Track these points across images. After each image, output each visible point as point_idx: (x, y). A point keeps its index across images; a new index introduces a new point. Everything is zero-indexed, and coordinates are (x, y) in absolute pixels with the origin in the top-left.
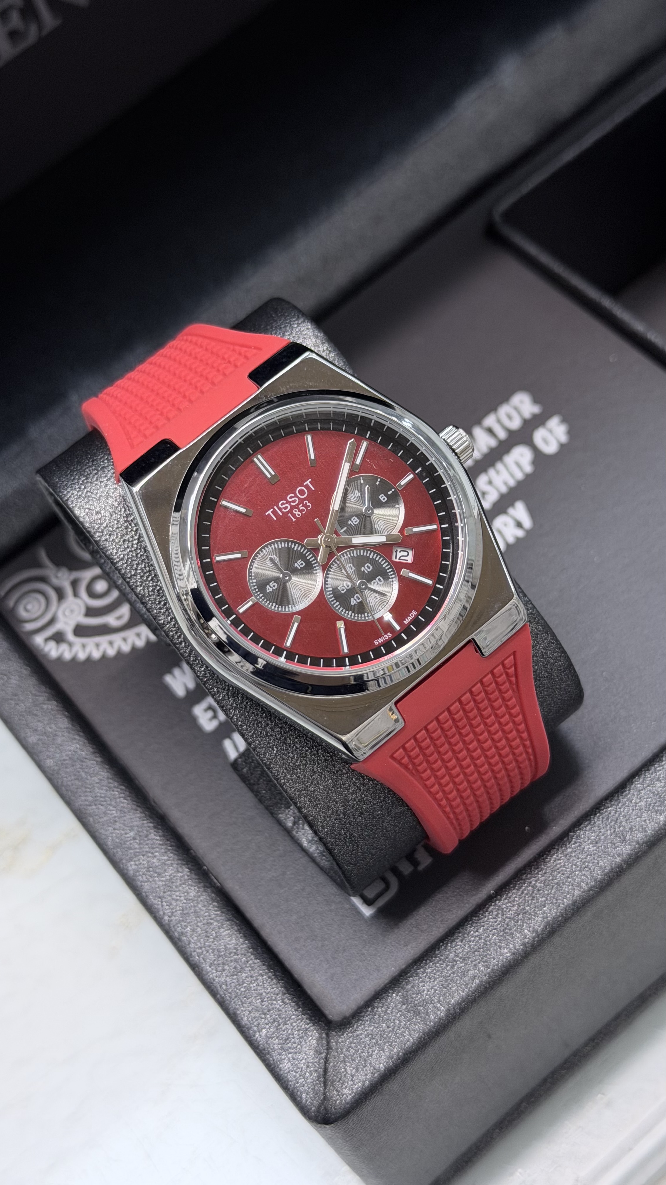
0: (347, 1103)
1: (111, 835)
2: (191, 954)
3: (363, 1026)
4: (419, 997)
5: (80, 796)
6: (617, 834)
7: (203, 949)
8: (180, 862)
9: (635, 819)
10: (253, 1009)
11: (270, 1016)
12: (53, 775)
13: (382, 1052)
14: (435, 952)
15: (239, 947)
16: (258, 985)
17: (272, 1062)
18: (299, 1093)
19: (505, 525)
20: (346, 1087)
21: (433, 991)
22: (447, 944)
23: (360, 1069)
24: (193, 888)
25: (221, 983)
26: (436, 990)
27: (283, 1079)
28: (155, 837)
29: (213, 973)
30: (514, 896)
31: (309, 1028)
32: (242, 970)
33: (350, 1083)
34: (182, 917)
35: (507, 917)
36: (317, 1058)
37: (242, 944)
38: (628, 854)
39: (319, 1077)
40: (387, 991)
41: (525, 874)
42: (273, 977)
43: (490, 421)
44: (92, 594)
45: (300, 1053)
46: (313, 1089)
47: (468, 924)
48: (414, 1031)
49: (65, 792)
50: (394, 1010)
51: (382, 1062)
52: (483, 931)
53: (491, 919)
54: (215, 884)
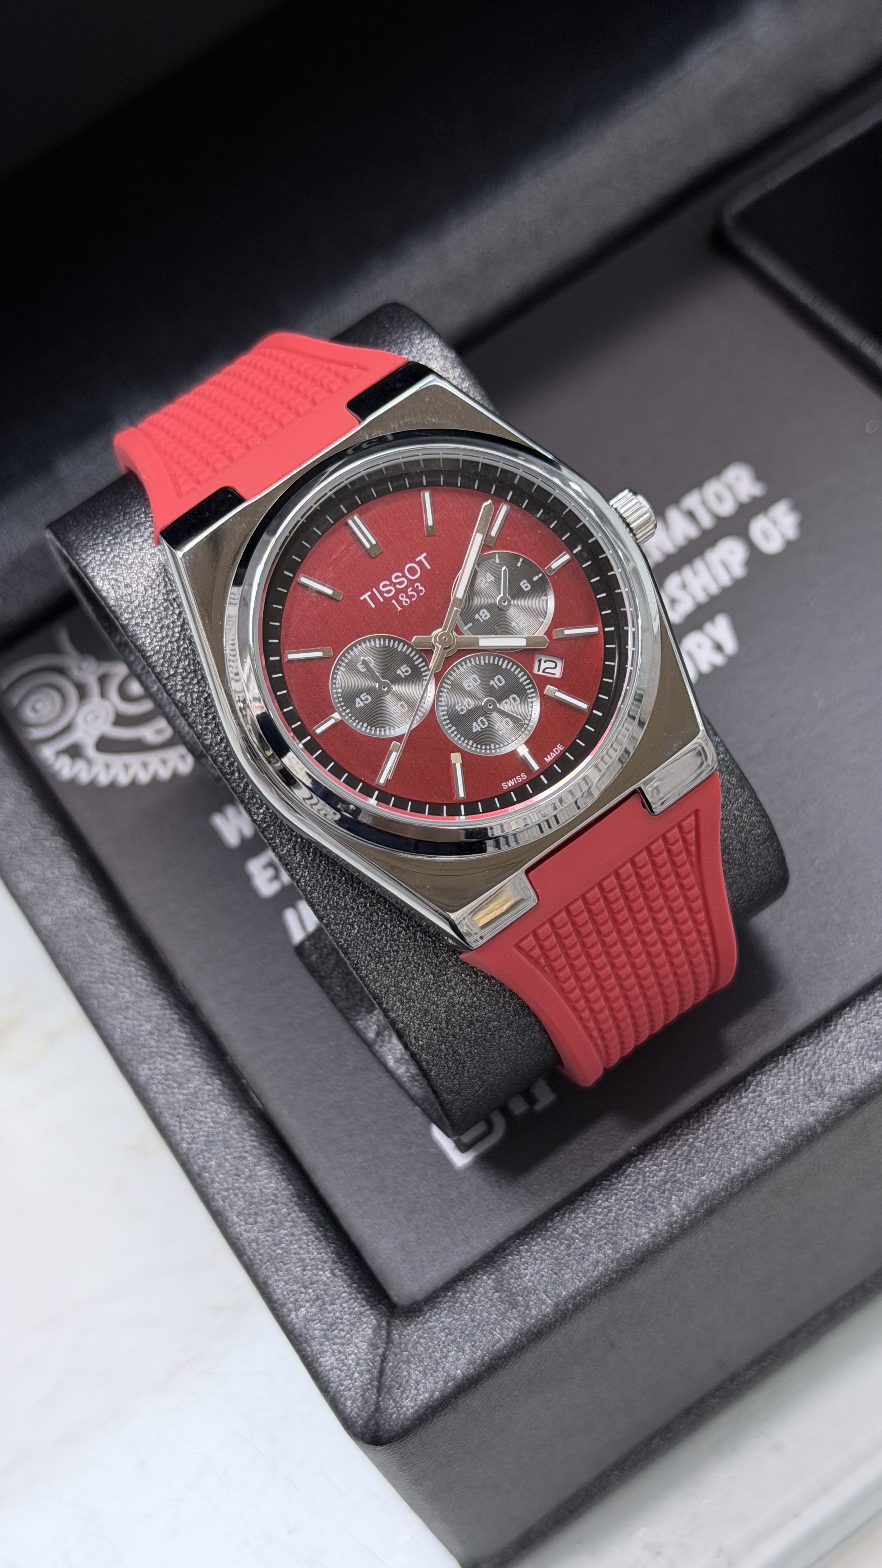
0: (408, 1419)
1: (119, 1025)
2: (213, 1197)
3: (437, 1316)
4: (519, 1283)
5: (83, 969)
6: (812, 1084)
7: (231, 1191)
8: (210, 1070)
9: (841, 1065)
10: (290, 1279)
11: (313, 1291)
12: (50, 937)
13: (461, 1353)
14: (546, 1223)
15: (280, 1192)
16: (300, 1247)
17: (309, 1353)
18: (342, 1399)
19: (699, 646)
20: (407, 1397)
21: (538, 1277)
22: (564, 1214)
23: (429, 1375)
24: (224, 1108)
25: (250, 1239)
26: (543, 1276)
27: (323, 1378)
28: (179, 1034)
29: (241, 1226)
30: (662, 1157)
31: (364, 1312)
32: (281, 1225)
33: (414, 1392)
34: (205, 1145)
35: (649, 1185)
36: (371, 1353)
37: (284, 1190)
38: (826, 1113)
39: (371, 1380)
40: (476, 1271)
41: (680, 1127)
42: (322, 1238)
43: (692, 501)
44: (125, 696)
45: (349, 1344)
46: (363, 1396)
47: (596, 1190)
48: (508, 1329)
49: (63, 962)
50: (482, 1298)
51: (460, 1367)
52: (615, 1200)
53: (628, 1185)
54: (255, 1103)
